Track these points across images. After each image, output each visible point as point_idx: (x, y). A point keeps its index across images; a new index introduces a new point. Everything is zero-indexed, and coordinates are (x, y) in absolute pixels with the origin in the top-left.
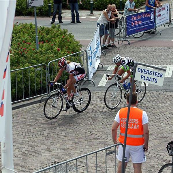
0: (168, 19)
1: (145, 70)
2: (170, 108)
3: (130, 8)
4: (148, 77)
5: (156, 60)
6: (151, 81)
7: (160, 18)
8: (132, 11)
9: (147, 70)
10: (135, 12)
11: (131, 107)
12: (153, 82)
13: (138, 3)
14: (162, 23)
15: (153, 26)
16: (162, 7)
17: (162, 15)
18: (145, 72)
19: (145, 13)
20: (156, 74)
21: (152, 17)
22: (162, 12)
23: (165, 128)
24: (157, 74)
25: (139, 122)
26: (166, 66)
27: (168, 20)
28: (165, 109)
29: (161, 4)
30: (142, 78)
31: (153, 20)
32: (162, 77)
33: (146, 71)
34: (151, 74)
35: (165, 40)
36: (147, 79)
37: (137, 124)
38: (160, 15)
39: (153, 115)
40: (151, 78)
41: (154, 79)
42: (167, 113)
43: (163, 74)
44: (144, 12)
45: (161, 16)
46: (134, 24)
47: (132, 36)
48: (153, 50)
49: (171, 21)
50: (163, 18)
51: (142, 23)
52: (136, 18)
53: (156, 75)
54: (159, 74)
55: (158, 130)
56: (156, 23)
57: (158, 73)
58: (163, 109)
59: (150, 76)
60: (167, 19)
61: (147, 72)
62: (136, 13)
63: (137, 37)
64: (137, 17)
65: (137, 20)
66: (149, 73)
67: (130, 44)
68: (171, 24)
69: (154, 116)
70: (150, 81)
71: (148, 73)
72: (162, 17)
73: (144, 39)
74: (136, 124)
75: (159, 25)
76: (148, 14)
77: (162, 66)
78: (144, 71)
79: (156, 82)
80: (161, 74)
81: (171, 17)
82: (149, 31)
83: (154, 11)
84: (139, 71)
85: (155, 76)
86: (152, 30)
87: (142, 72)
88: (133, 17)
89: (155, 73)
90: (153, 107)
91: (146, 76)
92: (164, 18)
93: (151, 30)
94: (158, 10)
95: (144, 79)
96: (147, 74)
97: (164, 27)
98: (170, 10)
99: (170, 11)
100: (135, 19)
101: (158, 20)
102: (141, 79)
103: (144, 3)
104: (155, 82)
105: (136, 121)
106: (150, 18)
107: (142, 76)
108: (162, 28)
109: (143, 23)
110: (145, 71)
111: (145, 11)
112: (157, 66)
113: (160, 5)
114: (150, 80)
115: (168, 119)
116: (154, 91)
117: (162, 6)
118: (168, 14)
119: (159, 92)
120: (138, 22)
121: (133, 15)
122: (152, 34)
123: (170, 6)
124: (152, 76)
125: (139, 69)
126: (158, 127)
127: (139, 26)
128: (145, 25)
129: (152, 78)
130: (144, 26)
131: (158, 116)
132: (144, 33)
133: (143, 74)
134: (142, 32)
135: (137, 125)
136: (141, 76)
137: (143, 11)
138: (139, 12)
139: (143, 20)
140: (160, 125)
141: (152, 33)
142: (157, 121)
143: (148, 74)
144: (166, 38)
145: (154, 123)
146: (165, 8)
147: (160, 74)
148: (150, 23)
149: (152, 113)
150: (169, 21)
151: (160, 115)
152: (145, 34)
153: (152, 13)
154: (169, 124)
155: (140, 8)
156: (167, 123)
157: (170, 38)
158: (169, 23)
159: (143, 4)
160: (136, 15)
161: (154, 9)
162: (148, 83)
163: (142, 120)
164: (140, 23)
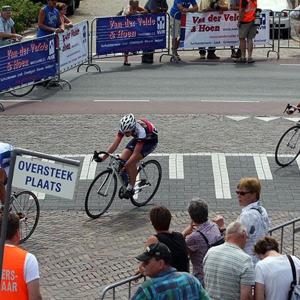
0: (85, 55)
1: (33, 165)
2: (92, 246)
3: (3, 31)
4: (41, 180)
5: (61, 143)
6: (48, 189)
7: (67, 52)
8: (6, 38)
9: (39, 166)
10: (15, 41)
11: (5, 245)
12: (52, 189)
13: (21, 21)
14: (72, 63)
15: (54, 71)
16: (73, 28)
17: (73, 46)
18: (34, 170)
19: (35, 42)
20: (57, 173)
21: (52, 51)
22: (72, 41)
23: (82, 289)
24: (61, 172)
25: (16, 276)
26: (82, 155)
27: (86, 57)
28: (83, 249)
29: (70, 23)
30: (28, 182)
31: (53, 57)
32: (71, 180)
33: (37, 167)
34: (46, 173)
35: (80, 99)
36: (39, 185)
37: (13, 281)
38: (67, 47)
39: (54, 261)
40: (47, 182)
41: (53, 183)
42: (86, 256)
43: (72, 173)
44: (34, 40)
45: (70, 48)
46: (13, 67)
47: (9, 92)
48: (55, 121)
49: (91, 58)
50: (75, 53)
51: (29, 63)
52: (16, 52)
53: (58, 175)
54: (64, 173)
55: (68, 294)
56: (61, 64)
57: (63, 171)
58: (77, 249)
59: (45, 178)
60: (83, 56)
61: (39, 169)
62: (16, 43)
63: (20, 94)
64: (19, 52)
65: (18, 58)
66: (44, 170)
67: (3, 111)
68: (93, 65)
69: (58, 263)
70: (46, 188)
71: (40, 171)
72: (72, 50)
73: (35, 98)
74: (11, 282)
75: (65, 67)
76: (42, 44)
77: (75, 156)
78: (33, 168)
79: (58, 190)
80: (69, 172)
81: (91, 50)
82: (44, 82)
83: (56, 38)
84: (21, 168)
85: (56, 177)
86: (51, 80)
87: (27, 170)
88: (9, 52)
89: (55, 171)
90: (57, 244)
91: (38, 177)
92: (78, 52)
93: (50, 78)
94: (63, 36)
95: (33, 185)
96: (38, 173)
97: (78, 71)
98: (89, 35)
99: (90, 37)
100: (15, 55)
101: (63, 56)
102: (26, 184)
103: (35, 20)
104: (56, 189)
105: (10, 275)
106: (46, 54)
107: (28, 177)
108: (73, 73)
109: (31, 63)
110: (35, 166)
111: (36, 38)
112: (61, 157)
113: (68, 24)
114: (45, 186)
115: (87, 269)
116: (57, 211)
117: (71, 26)
118: (86, 43)
119: (69, 213)
120: (21, 61)
121: (11, 46)
122: (51, 88)
123: (90, 26)
124: (49, 178)
125: (22, 163)
126: (67, 288)
127: (23, 71)
128: (35, 68)
129: (49, 182)
130: (34, 71)
131: (67, 263)
132: (34, 85)
133: (30, 173)
134: (29, 84)
135: (14, 283)
136: (26, 178)
137: (32, 37)
138: (22, 41)
139: (31, 57)
140: (71, 282)
141: (51, 86)
142: (64, 274)
143: (42, 173)
144: (83, 95)
145: (59, 278)
146: (79, 30)
147: (67, 173)
148: (48, 64)
149: (54, 257)
150: (89, 58)
151: (71, 261)
152: (35, 88)
153: (51, 42)
154: (92, 280)
155: (25, 32)
156: (86, 278)
157: (91, 95)
158: (87, 63)
159: (32, 22)
160: (17, 48)
161: (54, 33)
162: (44, 194)
163: (24, 272)
164: (25, 64)
